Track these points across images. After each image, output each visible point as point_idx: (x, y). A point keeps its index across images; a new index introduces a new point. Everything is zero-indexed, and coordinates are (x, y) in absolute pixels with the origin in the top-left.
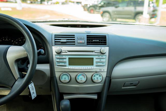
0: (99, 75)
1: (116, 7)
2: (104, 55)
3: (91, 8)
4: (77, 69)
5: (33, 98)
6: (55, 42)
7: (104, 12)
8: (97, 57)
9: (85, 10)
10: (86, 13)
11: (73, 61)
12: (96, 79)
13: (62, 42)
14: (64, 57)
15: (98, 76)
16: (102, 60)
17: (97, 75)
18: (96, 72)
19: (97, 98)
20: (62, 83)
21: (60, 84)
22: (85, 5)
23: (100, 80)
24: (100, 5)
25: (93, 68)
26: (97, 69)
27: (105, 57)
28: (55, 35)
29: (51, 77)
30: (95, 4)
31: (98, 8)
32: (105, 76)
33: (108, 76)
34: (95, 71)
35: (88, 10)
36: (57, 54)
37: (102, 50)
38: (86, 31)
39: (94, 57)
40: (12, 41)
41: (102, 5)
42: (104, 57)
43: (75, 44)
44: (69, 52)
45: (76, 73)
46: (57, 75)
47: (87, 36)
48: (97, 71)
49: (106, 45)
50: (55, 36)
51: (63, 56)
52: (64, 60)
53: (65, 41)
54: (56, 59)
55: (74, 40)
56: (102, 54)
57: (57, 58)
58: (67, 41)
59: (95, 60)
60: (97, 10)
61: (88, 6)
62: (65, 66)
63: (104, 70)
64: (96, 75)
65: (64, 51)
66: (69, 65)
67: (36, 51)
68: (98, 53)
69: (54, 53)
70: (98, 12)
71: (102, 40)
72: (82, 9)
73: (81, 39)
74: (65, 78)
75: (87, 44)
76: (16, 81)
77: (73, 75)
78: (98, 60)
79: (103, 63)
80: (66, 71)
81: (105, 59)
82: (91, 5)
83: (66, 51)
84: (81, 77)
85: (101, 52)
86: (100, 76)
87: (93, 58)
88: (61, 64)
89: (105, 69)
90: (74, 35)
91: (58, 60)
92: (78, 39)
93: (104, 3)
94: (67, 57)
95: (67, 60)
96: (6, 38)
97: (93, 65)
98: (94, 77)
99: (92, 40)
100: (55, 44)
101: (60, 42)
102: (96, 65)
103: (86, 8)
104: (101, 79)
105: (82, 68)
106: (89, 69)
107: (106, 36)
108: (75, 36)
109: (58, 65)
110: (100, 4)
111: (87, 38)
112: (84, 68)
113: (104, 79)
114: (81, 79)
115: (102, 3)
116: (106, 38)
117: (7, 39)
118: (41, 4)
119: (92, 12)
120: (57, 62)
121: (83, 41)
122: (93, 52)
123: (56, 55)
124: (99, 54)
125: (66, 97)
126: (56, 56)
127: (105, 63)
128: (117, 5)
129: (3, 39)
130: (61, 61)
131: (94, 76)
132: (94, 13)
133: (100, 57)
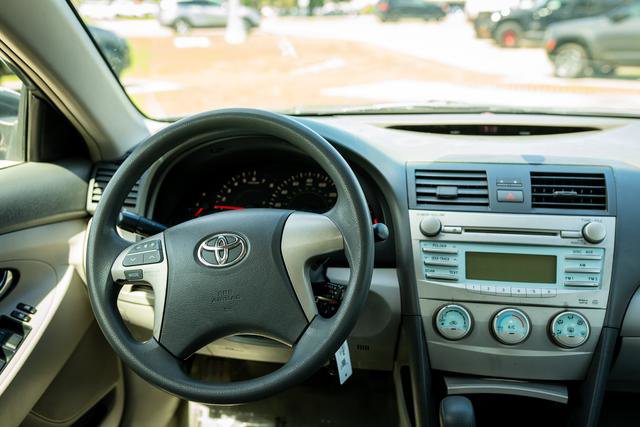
0: (575, 320)
1: (617, 20)
2: (596, 246)
3: (506, 27)
4: (496, 294)
5: (343, 379)
6: (419, 194)
7: (563, 42)
8: (570, 253)
9: (479, 36)
10: (486, 45)
11: (481, 265)
12: (565, 332)
13: (441, 197)
14: (449, 248)
15: (573, 324)
16: (590, 266)
17: (571, 317)
18: (566, 308)
19: (565, 402)
20: (442, 339)
21: (434, 342)
22: (481, 14)
23: (581, 339)
24: (545, 13)
25: (555, 292)
26: (572, 297)
27: (602, 254)
28: (416, 171)
29: (402, 315)
30: (525, 11)
31: (535, 25)
32: (601, 326)
33: (611, 324)
34: (562, 304)
35: (493, 34)
36: (423, 238)
37: (590, 230)
38: (524, 157)
39: (561, 254)
40: (272, 185)
41: (555, 11)
42: (597, 254)
43: (487, 205)
44: (466, 231)
45: (495, 308)
46: (426, 309)
47: (532, 174)
48: (570, 305)
49: (603, 208)
50: (419, 174)
51: (448, 245)
52: (451, 261)
53: (452, 191)
54: (424, 255)
55: (486, 187)
56: (589, 245)
57: (426, 252)
58: (461, 191)
59: (562, 266)
60: (532, 34)
61: (496, 18)
62: (454, 280)
63: (595, 302)
64: (566, 320)
65: (451, 229)
66: (468, 277)
67: (371, 227)
68: (576, 240)
69: (416, 235)
70: (537, 43)
71: (587, 191)
72: (470, 30)
73: (509, 186)
74: (454, 322)
75: (534, 206)
76: (309, 324)
77: (482, 314)
78: (575, 266)
79: (592, 276)
80: (455, 298)
81: (601, 263)
82: (506, 13)
83: (459, 229)
84: (511, 321)
85: (584, 236)
86: (580, 323)
87: (555, 257)
88: (438, 273)
89: (602, 297)
90: (484, 172)
91: (429, 260)
92: (499, 187)
93: (563, 5)
94: (462, 250)
95: (460, 261)
96: (252, 176)
97: (554, 281)
98: (560, 327)
99: (549, 190)
100: (419, 202)
101: (433, 195)
102: (567, 282)
103: (484, 27)
104: (583, 334)
105: (514, 291)
106: (541, 297)
107: (602, 175)
108: (488, 176)
109: (429, 274)
110: (545, 6)
111: (533, 181)
112: (523, 292)
113: (596, 334)
114: (511, 330)
115: (555, 5)
116: (603, 183)
117: (254, 179)
118: (311, 18)
119: (511, 41)
120: (426, 264)
121: (518, 195)
122: (555, 234)
123: (421, 241)
124: (579, 243)
125: (453, 387)
126: (422, 243)
127: (599, 277)
128: (620, 12)
129: (242, 178)
130: (439, 261)
131: (560, 322)
132: (516, 46)
133: (583, 253)
